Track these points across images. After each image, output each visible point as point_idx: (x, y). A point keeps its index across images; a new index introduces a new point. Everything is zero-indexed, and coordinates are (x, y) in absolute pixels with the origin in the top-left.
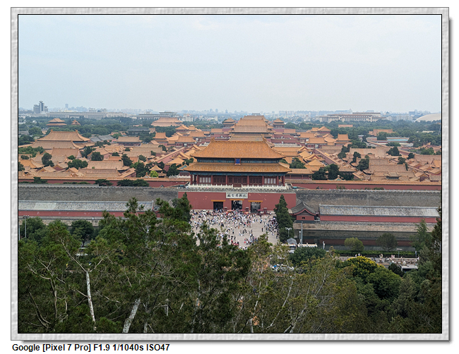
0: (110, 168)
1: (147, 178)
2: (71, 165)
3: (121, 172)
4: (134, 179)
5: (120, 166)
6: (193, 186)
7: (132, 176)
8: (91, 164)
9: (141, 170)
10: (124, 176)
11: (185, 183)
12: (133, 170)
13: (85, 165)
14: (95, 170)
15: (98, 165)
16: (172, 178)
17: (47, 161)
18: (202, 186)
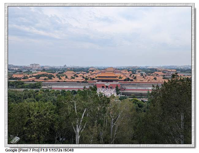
0: (80, 79)
1: (88, 81)
2: (71, 78)
3: (82, 79)
4: (85, 81)
5: (82, 78)
6: (98, 83)
7: (84, 80)
8: (76, 78)
9: (86, 79)
10: (83, 80)
11: (96, 82)
12: (85, 79)
13: (75, 78)
14: (77, 79)
15: (77, 78)
16: (93, 81)
17: (66, 77)
18: (100, 83)
